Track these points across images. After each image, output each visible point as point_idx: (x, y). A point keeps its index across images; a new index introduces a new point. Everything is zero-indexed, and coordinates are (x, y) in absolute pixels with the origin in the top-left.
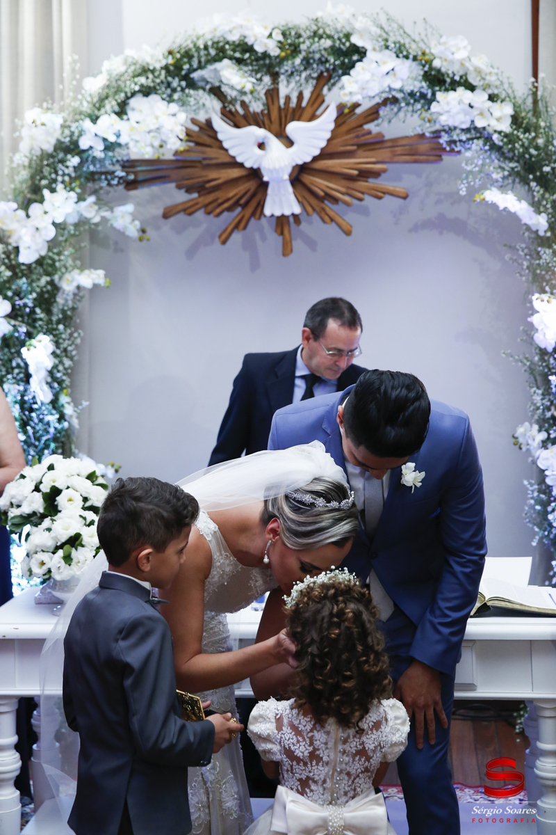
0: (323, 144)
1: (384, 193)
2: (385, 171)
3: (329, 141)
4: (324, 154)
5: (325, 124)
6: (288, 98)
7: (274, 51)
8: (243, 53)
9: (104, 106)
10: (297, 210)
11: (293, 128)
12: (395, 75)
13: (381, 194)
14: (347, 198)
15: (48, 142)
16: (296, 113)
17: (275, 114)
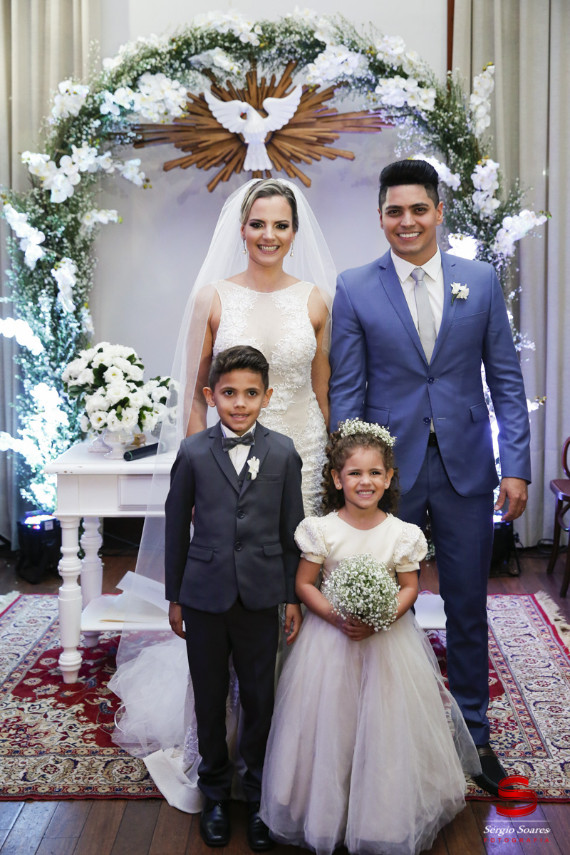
0: (291, 116)
1: (336, 155)
2: (337, 138)
3: (295, 114)
4: (291, 124)
6: (264, 80)
7: (255, 43)
8: (231, 43)
9: (120, 81)
10: (269, 166)
11: (268, 103)
12: (347, 64)
13: (334, 156)
14: (308, 159)
15: (75, 108)
16: (270, 91)
17: (253, 92)
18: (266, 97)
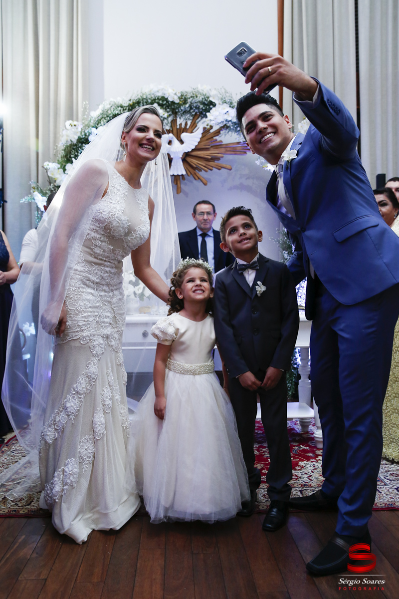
0: (197, 144)
1: (222, 167)
2: (222, 157)
3: (199, 143)
4: (196, 149)
5: (197, 135)
6: (181, 125)
7: (177, 101)
8: (164, 103)
9: (100, 123)
10: (184, 173)
11: (184, 136)
12: (228, 114)
13: (220, 168)
14: (206, 169)
15: (74, 138)
16: (185, 130)
17: (175, 131)
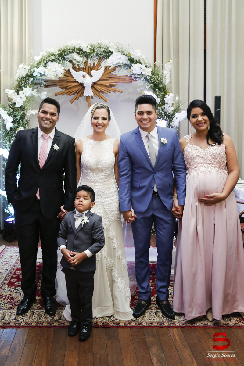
0: (100, 77)
1: (116, 91)
2: (117, 85)
3: (102, 76)
6: (91, 64)
8: (80, 51)
9: (40, 64)
10: (93, 95)
11: (92, 72)
12: (121, 59)
14: (106, 92)
15: (24, 74)
16: (93, 68)
17: (87, 68)
18: (92, 70)
